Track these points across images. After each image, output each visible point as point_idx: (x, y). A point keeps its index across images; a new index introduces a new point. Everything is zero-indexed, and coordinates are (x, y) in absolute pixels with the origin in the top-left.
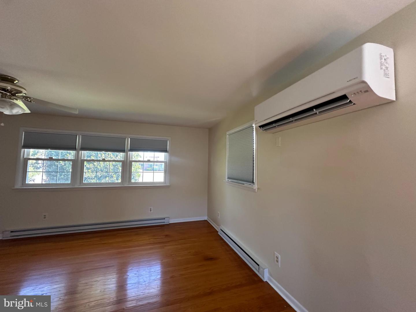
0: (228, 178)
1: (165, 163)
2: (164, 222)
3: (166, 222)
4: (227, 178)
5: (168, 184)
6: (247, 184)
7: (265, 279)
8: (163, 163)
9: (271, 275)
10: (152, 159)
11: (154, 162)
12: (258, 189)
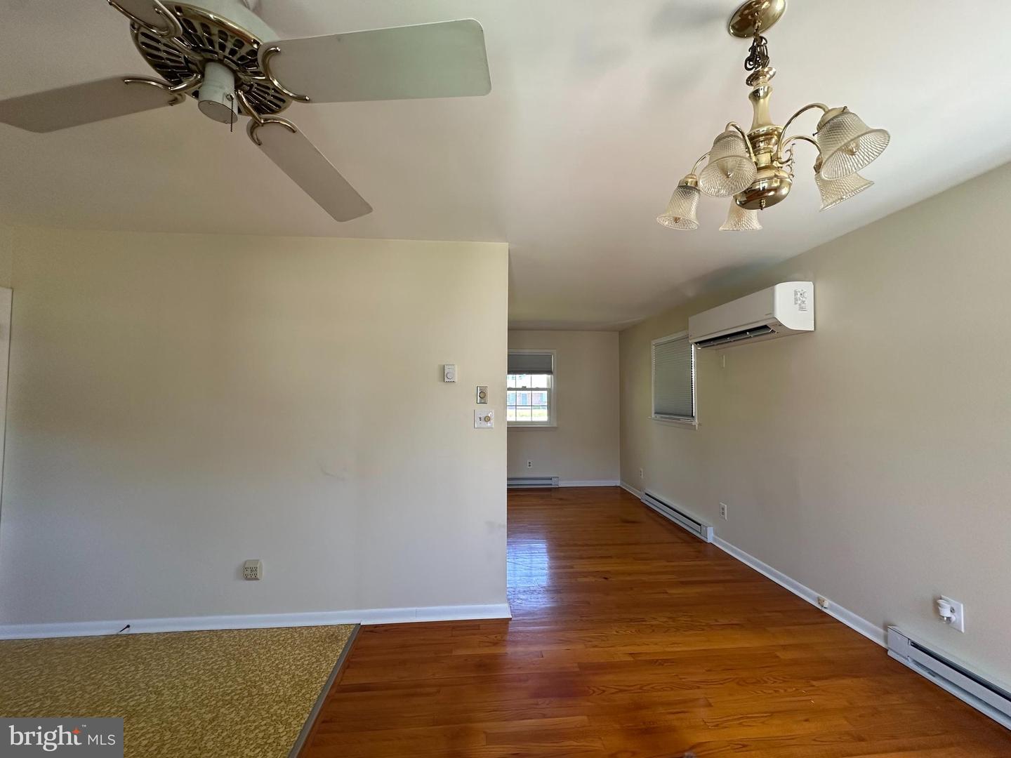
0: (655, 413)
1: (548, 390)
2: (551, 484)
3: (554, 483)
4: (653, 412)
5: (555, 425)
6: (683, 419)
7: (710, 540)
8: (546, 392)
9: (716, 534)
10: (528, 386)
11: (531, 389)
12: (699, 424)
